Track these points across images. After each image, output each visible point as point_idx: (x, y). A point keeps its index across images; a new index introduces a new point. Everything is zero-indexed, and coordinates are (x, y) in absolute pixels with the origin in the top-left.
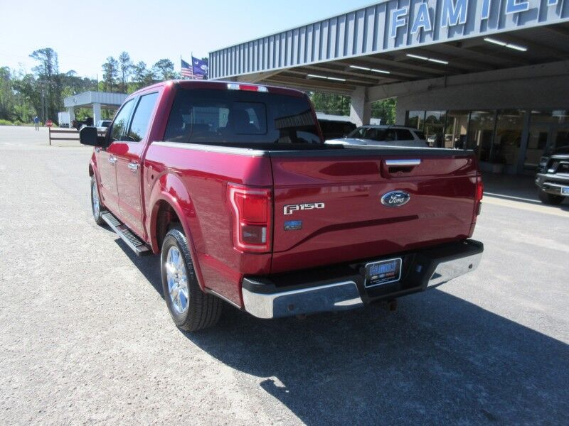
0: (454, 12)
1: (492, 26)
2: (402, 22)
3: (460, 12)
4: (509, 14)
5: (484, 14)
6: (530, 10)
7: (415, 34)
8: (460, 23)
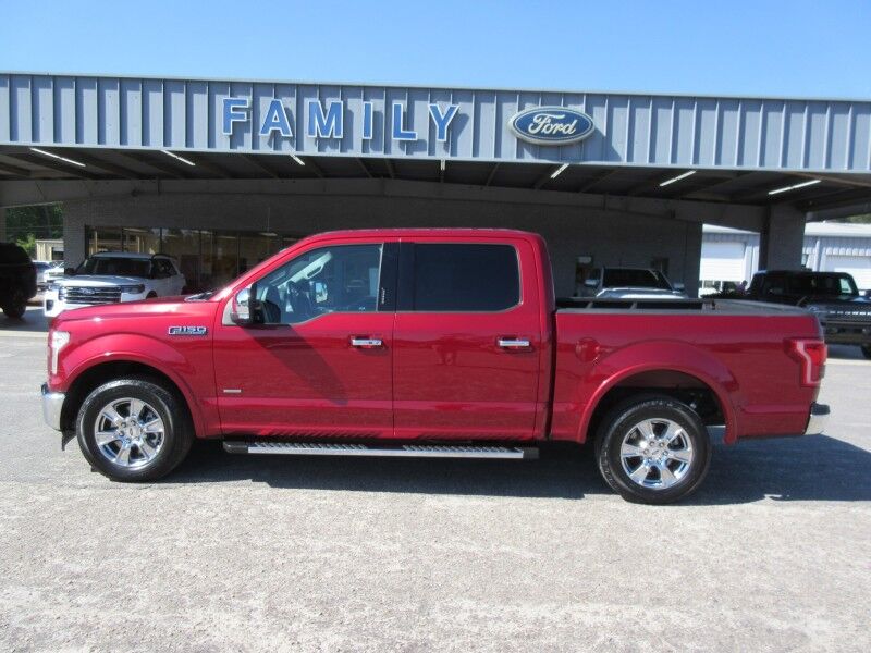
0: (325, 122)
1: (376, 149)
2: (242, 116)
3: (333, 123)
4: (395, 140)
5: (366, 133)
6: (419, 141)
7: (264, 137)
8: (335, 137)
